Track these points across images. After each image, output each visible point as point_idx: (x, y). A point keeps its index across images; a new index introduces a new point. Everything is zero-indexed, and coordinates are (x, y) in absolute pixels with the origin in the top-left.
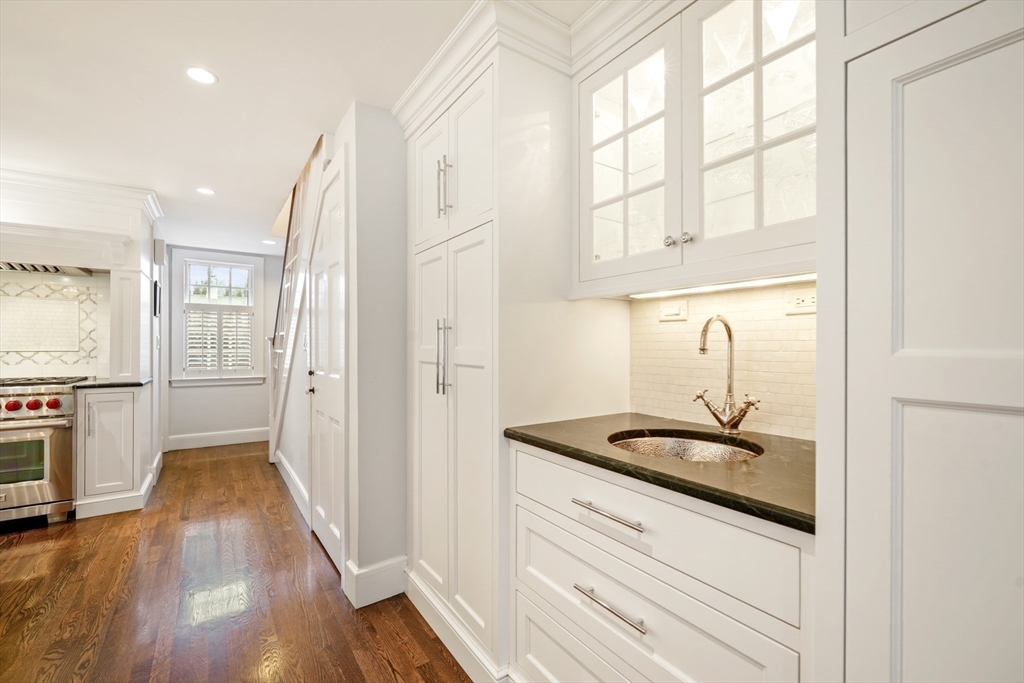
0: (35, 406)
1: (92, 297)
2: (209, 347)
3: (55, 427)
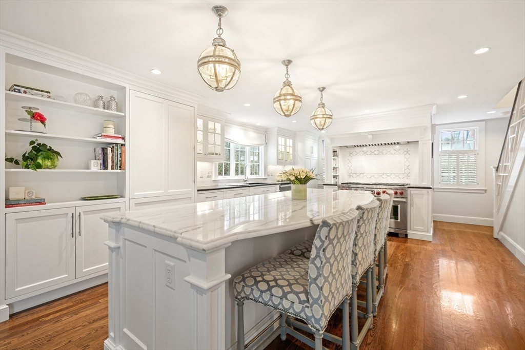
1: (409, 152)
2: (452, 172)
3: (403, 202)
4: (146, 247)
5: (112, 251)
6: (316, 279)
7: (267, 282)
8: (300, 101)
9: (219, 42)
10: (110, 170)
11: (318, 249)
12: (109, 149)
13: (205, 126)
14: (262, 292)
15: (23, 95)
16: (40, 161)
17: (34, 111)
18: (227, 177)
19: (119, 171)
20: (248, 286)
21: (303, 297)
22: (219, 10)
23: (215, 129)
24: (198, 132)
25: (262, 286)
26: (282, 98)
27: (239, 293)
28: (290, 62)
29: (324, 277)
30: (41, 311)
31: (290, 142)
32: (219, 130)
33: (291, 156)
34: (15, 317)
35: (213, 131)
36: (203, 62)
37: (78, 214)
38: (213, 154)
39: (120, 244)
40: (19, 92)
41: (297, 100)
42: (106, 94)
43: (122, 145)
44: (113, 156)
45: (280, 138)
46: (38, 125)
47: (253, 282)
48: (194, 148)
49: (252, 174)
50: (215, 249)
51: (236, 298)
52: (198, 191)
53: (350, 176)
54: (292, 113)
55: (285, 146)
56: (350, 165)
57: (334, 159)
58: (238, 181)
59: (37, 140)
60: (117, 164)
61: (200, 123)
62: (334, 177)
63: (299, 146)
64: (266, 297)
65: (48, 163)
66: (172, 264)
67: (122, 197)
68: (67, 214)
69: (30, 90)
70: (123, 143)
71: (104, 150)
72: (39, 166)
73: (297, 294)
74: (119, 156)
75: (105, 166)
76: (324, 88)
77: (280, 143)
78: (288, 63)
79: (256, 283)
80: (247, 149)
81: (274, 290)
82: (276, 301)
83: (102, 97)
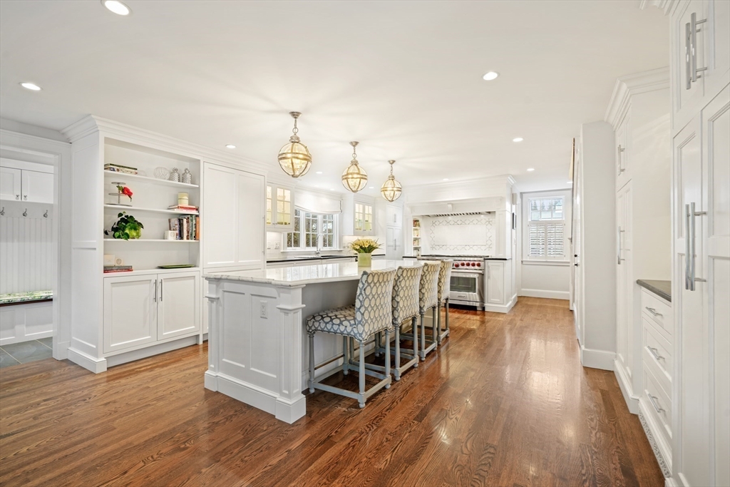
0: (473, 265)
1: (490, 222)
2: (540, 244)
3: (480, 274)
4: (244, 294)
5: (212, 302)
6: (359, 309)
7: (330, 317)
8: (366, 179)
9: (295, 141)
10: (185, 240)
11: (361, 289)
12: (185, 220)
13: (274, 193)
14: (327, 323)
15: (116, 172)
16: (127, 231)
17: (123, 186)
18: (297, 249)
19: (193, 241)
20: (316, 321)
21: (352, 322)
22: (295, 115)
23: (284, 197)
24: (268, 200)
25: (327, 319)
26: (350, 176)
27: (310, 328)
28: (357, 143)
29: (365, 307)
30: (131, 366)
31: (369, 210)
32: (288, 198)
33: (371, 225)
34: (111, 370)
35: (281, 199)
36: (282, 157)
37: (159, 281)
38: (282, 224)
39: (220, 295)
40: (114, 170)
41: (362, 178)
42: (182, 166)
43: (197, 216)
44: (188, 226)
45: (357, 205)
46: (125, 198)
47: (320, 318)
48: (264, 218)
49: (325, 245)
50: (296, 287)
51: (308, 332)
52: (268, 262)
53: (432, 248)
54: (359, 189)
55: (364, 214)
56: (432, 236)
57: (416, 230)
58: (309, 253)
59: (124, 212)
60: (192, 235)
61: (269, 189)
62: (416, 249)
63: (380, 213)
64: (329, 326)
65: (134, 233)
66: (266, 302)
67: (195, 266)
68: (150, 280)
69: (122, 168)
70: (197, 214)
71: (180, 221)
72: (127, 237)
73: (349, 321)
74: (194, 226)
75: (181, 236)
76: (394, 161)
77: (357, 211)
78: (355, 144)
79: (323, 318)
80: (320, 218)
81: (334, 321)
82: (336, 327)
83: (176, 170)
